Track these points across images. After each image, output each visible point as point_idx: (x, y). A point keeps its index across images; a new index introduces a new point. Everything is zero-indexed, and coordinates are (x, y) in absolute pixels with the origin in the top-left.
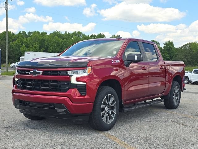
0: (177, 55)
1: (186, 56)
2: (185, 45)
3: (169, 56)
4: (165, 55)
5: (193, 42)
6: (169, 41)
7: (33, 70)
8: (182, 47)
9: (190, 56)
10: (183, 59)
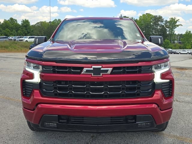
0: (33, 30)
1: (40, 32)
2: (38, 23)
3: (26, 31)
4: (23, 30)
5: (43, 21)
6: (26, 20)
7: (93, 67)
8: (35, 24)
9: (43, 32)
10: (38, 33)
